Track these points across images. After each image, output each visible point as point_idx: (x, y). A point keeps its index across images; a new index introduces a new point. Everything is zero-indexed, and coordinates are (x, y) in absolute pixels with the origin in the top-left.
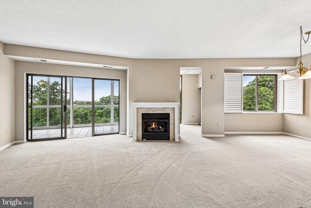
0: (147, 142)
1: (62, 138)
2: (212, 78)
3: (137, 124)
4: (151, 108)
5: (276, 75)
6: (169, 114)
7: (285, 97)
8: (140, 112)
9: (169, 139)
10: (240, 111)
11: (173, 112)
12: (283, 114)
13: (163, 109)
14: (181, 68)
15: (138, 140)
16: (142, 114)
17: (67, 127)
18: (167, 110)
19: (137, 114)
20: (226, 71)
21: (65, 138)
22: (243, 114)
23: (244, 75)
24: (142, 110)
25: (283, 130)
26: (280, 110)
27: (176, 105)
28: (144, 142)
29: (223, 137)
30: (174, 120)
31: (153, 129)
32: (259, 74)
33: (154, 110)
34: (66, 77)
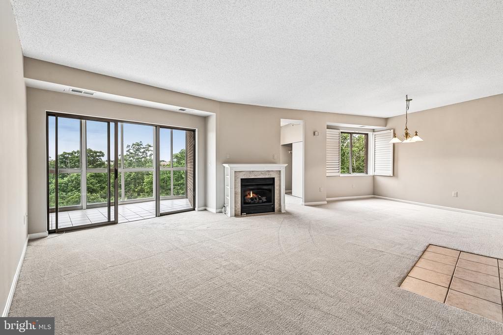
0: (248, 216)
1: (109, 223)
2: (314, 134)
3: (236, 193)
4: (253, 171)
5: (367, 134)
6: (274, 179)
7: (376, 158)
8: (238, 176)
9: (274, 211)
10: (337, 174)
11: (279, 176)
12: (374, 176)
13: (267, 173)
14: (281, 120)
15: (236, 215)
16: (241, 179)
17: (119, 203)
18: (271, 173)
19: (235, 180)
20: (329, 127)
21: (115, 223)
22: (341, 177)
23: (342, 132)
24: (241, 173)
25: (374, 194)
26: (371, 172)
27: (282, 167)
28: (244, 217)
29: (325, 204)
30: (280, 186)
31: (252, 199)
32: (354, 132)
33: (256, 173)
34: (116, 122)
